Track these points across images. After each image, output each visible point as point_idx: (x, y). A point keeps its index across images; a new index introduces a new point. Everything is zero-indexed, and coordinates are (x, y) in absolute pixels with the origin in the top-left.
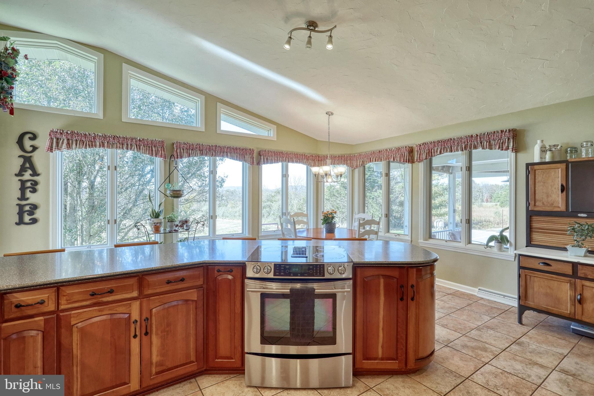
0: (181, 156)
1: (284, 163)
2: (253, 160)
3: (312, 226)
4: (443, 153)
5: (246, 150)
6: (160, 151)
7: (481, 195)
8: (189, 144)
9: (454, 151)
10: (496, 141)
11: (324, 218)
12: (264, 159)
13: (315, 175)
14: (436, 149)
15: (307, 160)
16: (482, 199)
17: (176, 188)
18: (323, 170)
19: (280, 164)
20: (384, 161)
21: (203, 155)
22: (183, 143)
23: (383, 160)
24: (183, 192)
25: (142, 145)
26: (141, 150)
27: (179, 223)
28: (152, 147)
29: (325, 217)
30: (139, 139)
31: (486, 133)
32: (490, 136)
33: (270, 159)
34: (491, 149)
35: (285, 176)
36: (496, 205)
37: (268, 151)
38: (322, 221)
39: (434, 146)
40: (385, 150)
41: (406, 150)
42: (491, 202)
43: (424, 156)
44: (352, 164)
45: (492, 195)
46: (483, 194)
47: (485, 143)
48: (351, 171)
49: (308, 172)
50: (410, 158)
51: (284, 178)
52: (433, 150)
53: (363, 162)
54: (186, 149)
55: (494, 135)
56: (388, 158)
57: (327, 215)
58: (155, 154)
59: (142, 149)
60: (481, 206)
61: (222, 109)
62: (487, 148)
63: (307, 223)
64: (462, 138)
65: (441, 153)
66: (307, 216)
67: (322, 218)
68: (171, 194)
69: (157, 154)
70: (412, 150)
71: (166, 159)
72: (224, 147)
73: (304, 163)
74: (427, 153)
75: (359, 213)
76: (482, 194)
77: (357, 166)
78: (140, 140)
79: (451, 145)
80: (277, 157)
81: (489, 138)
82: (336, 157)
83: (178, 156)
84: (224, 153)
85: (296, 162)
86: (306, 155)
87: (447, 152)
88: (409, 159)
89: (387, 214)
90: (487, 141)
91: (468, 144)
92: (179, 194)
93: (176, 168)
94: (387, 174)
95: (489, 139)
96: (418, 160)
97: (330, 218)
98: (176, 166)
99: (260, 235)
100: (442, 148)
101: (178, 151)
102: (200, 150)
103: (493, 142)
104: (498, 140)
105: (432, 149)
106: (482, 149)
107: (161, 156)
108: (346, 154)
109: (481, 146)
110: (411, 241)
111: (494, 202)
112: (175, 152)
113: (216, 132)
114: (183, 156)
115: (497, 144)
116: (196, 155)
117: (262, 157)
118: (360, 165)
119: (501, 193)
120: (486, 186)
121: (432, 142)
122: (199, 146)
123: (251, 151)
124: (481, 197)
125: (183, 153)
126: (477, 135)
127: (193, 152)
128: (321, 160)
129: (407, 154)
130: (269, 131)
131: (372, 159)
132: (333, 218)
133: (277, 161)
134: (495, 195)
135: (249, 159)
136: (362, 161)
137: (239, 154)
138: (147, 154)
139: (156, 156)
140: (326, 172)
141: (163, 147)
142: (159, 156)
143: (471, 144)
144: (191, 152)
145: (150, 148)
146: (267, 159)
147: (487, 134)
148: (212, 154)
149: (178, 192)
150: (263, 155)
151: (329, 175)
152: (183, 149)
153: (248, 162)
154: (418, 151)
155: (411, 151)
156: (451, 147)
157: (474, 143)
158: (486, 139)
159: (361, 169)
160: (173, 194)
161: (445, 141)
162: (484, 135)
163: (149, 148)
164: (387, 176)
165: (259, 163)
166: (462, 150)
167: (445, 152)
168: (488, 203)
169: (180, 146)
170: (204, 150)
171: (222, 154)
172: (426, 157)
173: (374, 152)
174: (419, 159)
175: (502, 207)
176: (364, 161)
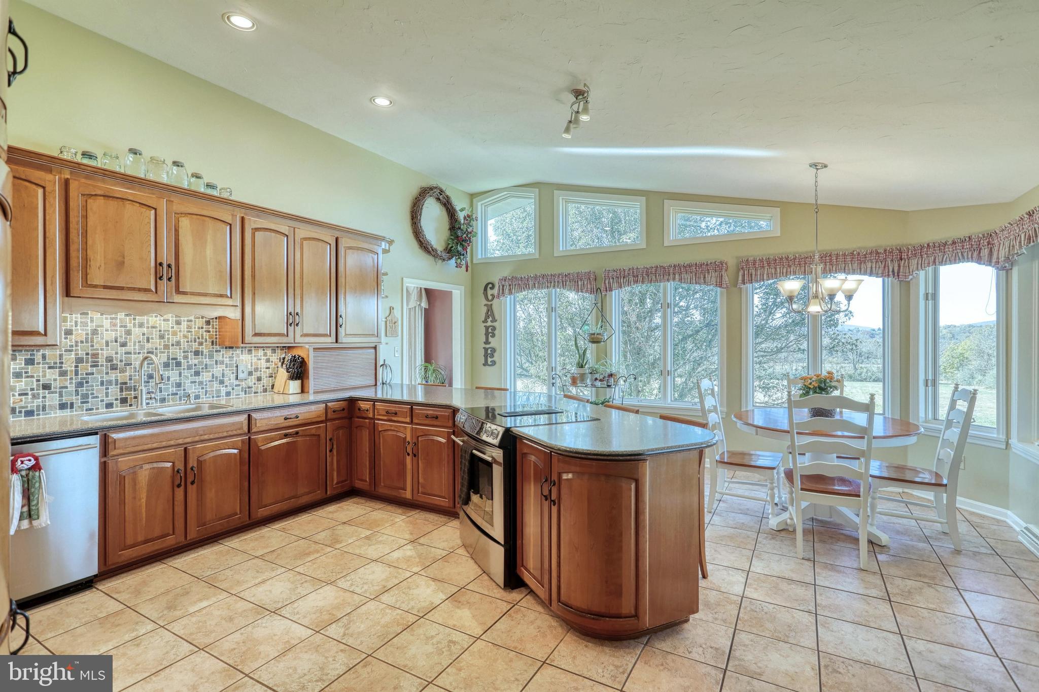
0: (611, 288)
5: (708, 264)
8: (620, 270)
22: (612, 270)
25: (568, 280)
27: (599, 376)
28: (578, 281)
54: (617, 277)
59: (568, 286)
61: (672, 208)
69: (583, 289)
71: (593, 293)
78: (566, 274)
83: (606, 288)
93: (596, 305)
98: (596, 302)
101: (607, 282)
102: (633, 276)
107: (587, 291)
112: (603, 284)
113: (663, 245)
117: (741, 273)
122: (633, 271)
123: (719, 267)
125: (613, 283)
137: (695, 274)
139: (581, 292)
141: (589, 279)
145: (576, 283)
146: (751, 275)
152: (613, 278)
169: (607, 274)
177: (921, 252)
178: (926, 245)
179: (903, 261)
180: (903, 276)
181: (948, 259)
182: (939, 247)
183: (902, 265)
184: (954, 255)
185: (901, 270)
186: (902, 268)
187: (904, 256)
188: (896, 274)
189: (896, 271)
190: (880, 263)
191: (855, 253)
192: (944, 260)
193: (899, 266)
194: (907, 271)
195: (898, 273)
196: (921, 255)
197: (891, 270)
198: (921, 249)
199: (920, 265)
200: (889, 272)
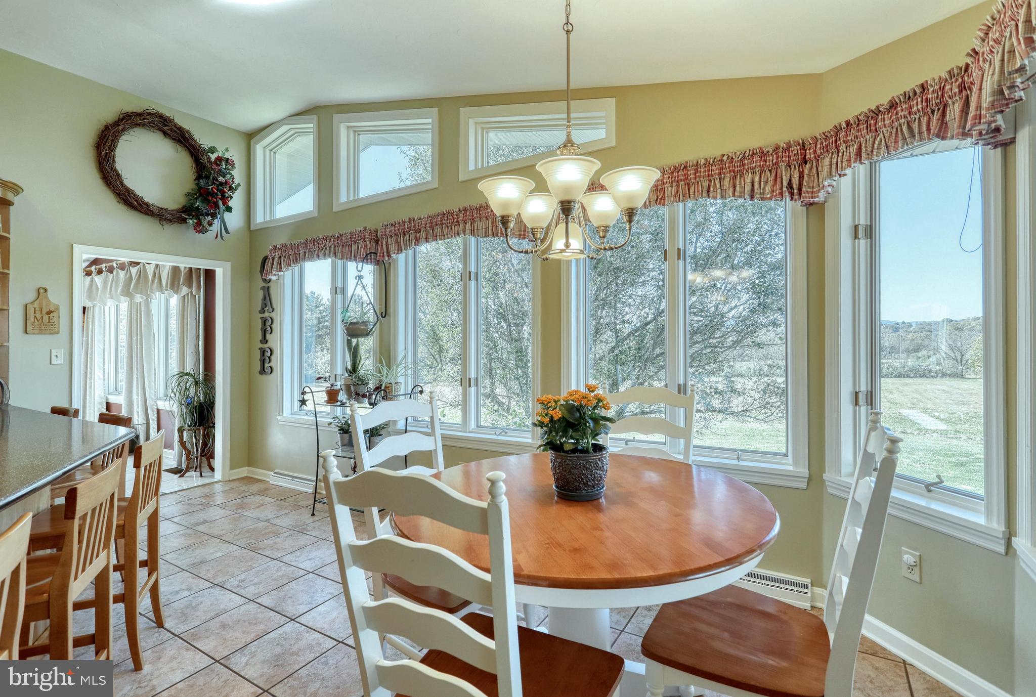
0: (388, 252)
54: (395, 234)
83: (383, 252)
113: (459, 180)
152: (391, 236)
169: (385, 232)
177: (836, 141)
178: (844, 125)
179: (808, 164)
180: (808, 192)
181: (883, 144)
182: (867, 121)
183: (806, 172)
184: (894, 131)
185: (805, 183)
186: (806, 177)
187: (810, 155)
188: (796, 191)
189: (795, 184)
190: (768, 173)
191: (725, 158)
192: (876, 147)
193: (801, 176)
194: (816, 183)
195: (800, 189)
196: (837, 147)
197: (785, 183)
198: (836, 136)
199: (834, 166)
200: (781, 188)
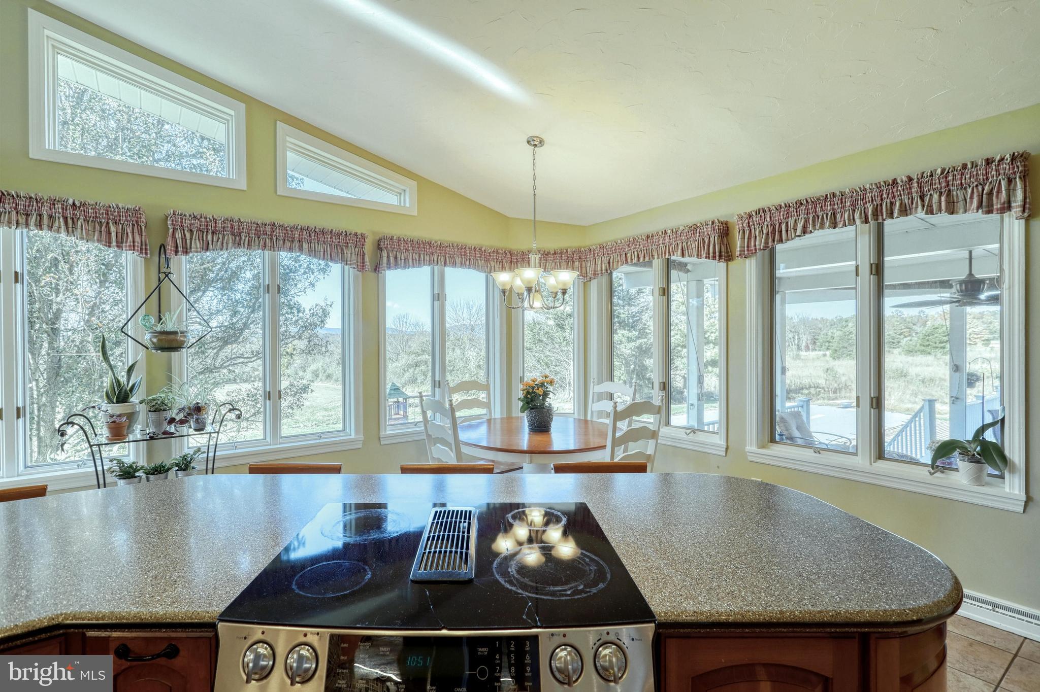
0: (187, 249)
1: (436, 268)
2: (363, 259)
3: (497, 414)
4: (811, 232)
5: (346, 234)
6: (130, 235)
7: (796, 337)
8: (206, 218)
9: (845, 225)
10: (969, 190)
11: (526, 397)
12: (388, 257)
13: (504, 291)
14: (791, 221)
15: (487, 260)
16: (798, 345)
17: (170, 327)
18: (522, 281)
19: (426, 270)
20: (658, 258)
21: (242, 245)
22: (190, 216)
23: (656, 257)
24: (185, 337)
25: (82, 217)
26: (79, 230)
27: (177, 414)
28: (108, 223)
29: (528, 393)
30: (71, 201)
31: (939, 171)
32: (950, 178)
33: (403, 258)
34: (952, 213)
35: (438, 297)
36: (825, 355)
37: (399, 240)
38: (521, 404)
39: (788, 215)
40: (660, 233)
41: (714, 230)
42: (814, 350)
43: (760, 242)
44: (584, 269)
45: (816, 337)
46: (801, 336)
47: (936, 197)
48: (582, 285)
49: (489, 284)
50: (723, 250)
51: (437, 303)
52: (784, 227)
53: (609, 263)
54: (199, 230)
55: (962, 174)
56: (669, 252)
57: (533, 389)
58: (117, 242)
59: (82, 229)
60: (798, 357)
61: (288, 139)
62: (940, 210)
63: (487, 405)
64: (865, 190)
65: (805, 231)
66: (486, 388)
67: (521, 395)
68: (153, 343)
69: (122, 243)
70: (728, 230)
71: (146, 253)
72: (294, 228)
73: (477, 268)
74: (768, 234)
75: (600, 382)
76: (798, 335)
77: (595, 274)
78: (74, 204)
79: (834, 209)
80: (420, 254)
81: (948, 183)
82: (549, 253)
83: (177, 247)
84: (292, 241)
85: (462, 265)
86: (483, 249)
87: (822, 226)
88: (720, 252)
89: (664, 383)
90: (941, 193)
91: (881, 205)
92: (172, 341)
93: (167, 276)
94: (664, 289)
95: (948, 185)
96: (746, 252)
97: (540, 395)
98: (167, 271)
99: (382, 434)
100: (808, 218)
101: (178, 235)
102: (233, 234)
103: (960, 193)
104: (977, 186)
105: (780, 224)
106: (927, 213)
107: (133, 247)
108: (570, 247)
109: (923, 206)
110: (727, 449)
111: (820, 350)
112: (170, 239)
113: (276, 192)
114: (191, 248)
115: (972, 198)
116: (225, 245)
117: (385, 254)
118: (602, 270)
119: (832, 333)
120: (804, 321)
121: (781, 206)
122: (232, 225)
123: (359, 239)
124: (796, 342)
125: (191, 239)
126: (910, 179)
127: (215, 238)
128: (517, 262)
129: (715, 238)
130: (400, 194)
131: (629, 255)
132: (546, 394)
133: (418, 263)
134: (821, 338)
135: (354, 257)
136: (607, 262)
137: (331, 245)
138: (94, 241)
139: (118, 246)
140: (529, 282)
141: (138, 224)
142: (126, 246)
143: (892, 203)
144: (210, 237)
145: (103, 227)
146: (396, 258)
147: (942, 173)
148: (265, 243)
149: (172, 337)
150: (386, 248)
151: (536, 291)
152: (191, 230)
153: (351, 264)
154: (744, 231)
155: (725, 231)
156: (834, 215)
157: (901, 200)
158: (937, 185)
159: (604, 279)
160: (159, 340)
161: (819, 199)
162: (932, 175)
163: (101, 227)
164: (664, 295)
165: (376, 269)
166: (866, 221)
167: (817, 227)
168: (808, 353)
169: (182, 222)
170: (243, 235)
171: (288, 244)
172: (767, 242)
173: (634, 239)
174: (748, 250)
175: (834, 358)
176: (611, 261)
